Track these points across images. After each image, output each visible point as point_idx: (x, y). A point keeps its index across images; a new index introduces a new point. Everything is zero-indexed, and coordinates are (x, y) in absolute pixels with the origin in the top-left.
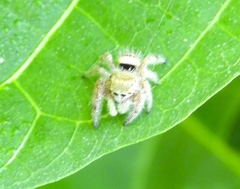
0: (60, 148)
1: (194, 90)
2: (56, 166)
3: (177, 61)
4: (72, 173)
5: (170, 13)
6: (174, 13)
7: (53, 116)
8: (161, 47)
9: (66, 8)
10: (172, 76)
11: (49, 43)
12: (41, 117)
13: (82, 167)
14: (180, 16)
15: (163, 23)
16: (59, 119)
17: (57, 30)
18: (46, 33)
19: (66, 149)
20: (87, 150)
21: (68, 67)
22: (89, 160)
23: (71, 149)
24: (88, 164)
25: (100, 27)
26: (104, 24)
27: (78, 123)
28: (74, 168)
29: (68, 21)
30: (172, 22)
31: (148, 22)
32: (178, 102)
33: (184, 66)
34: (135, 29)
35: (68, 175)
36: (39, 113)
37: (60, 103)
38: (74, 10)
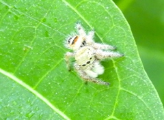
0: (139, 102)
1: (99, 4)
2: (152, 105)
3: (77, 15)
4: (157, 93)
5: (42, 19)
6: (42, 16)
7: (115, 106)
8: (66, 26)
9: (35, 95)
10: (88, 20)
11: (60, 108)
12: (115, 115)
13: (153, 87)
14: (45, 13)
15: (49, 25)
16: (117, 102)
17: (51, 102)
18: (53, 111)
19: (140, 97)
20: (141, 82)
21: (79, 94)
22: (148, 81)
23: (139, 94)
24: (151, 82)
25: (49, 71)
26: (48, 68)
27: (120, 88)
28: (154, 92)
29: (44, 94)
30: (48, 18)
31: (47, 36)
32: (108, 15)
33: (81, 10)
34: (52, 46)
35: (158, 96)
36: (112, 117)
37: (105, 101)
38: (36, 89)
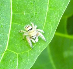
0: (27, 60)
1: (52, 28)
2: (28, 65)
3: (44, 23)
4: (33, 64)
5: (36, 12)
6: (37, 12)
7: (21, 53)
8: (38, 22)
9: (10, 25)
10: (45, 28)
11: (10, 35)
13: (35, 62)
14: (39, 12)
15: (36, 16)
16: (23, 53)
17: (11, 31)
18: (8, 33)
19: (29, 59)
20: (34, 57)
21: (18, 39)
22: (36, 59)
24: (36, 60)
25: (20, 25)
26: (21, 24)
27: (28, 51)
28: (33, 63)
29: (12, 27)
31: (32, 17)
32: (49, 33)
33: (46, 24)
34: (29, 21)
35: (33, 65)
36: (17, 54)
37: (21, 49)
38: (12, 24)
